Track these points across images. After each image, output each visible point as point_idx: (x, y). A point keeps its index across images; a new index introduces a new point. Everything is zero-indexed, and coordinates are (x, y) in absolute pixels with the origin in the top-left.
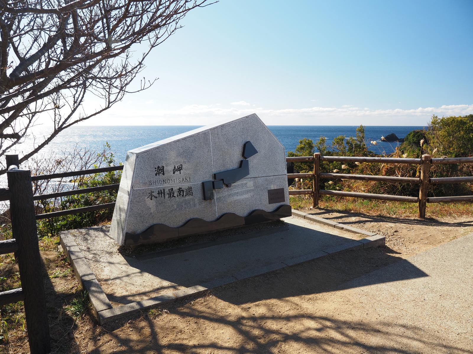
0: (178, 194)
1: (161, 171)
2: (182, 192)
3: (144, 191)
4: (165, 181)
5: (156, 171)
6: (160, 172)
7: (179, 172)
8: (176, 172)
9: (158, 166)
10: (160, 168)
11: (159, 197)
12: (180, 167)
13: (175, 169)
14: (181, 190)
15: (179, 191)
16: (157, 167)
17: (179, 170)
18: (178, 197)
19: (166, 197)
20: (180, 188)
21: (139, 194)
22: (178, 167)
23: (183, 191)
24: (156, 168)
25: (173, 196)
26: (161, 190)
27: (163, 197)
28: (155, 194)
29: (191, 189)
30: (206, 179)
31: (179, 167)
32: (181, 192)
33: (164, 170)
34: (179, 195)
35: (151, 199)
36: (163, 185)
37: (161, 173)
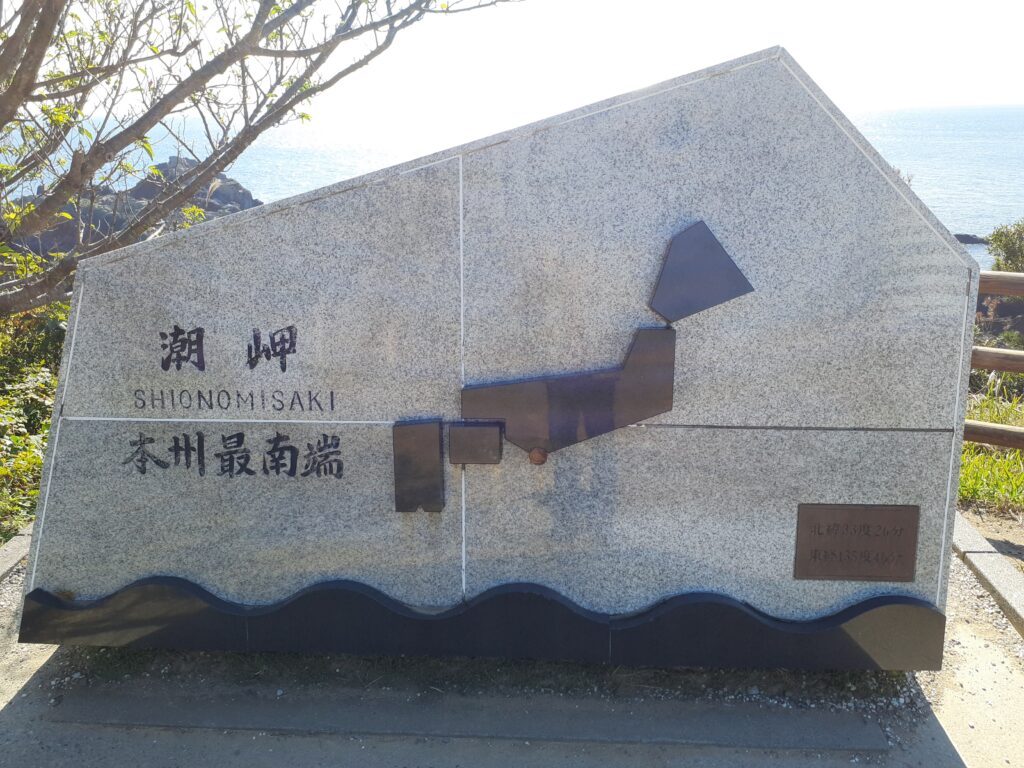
0: (268, 465)
1: (191, 352)
2: (287, 454)
3: (109, 432)
4: (207, 398)
5: (164, 347)
6: (184, 354)
7: (276, 361)
8: (263, 359)
9: (176, 327)
10: (186, 336)
11: (177, 462)
12: (283, 339)
13: (257, 348)
14: (282, 444)
15: (275, 449)
16: (172, 331)
17: (276, 354)
18: (265, 477)
19: (208, 469)
20: (279, 438)
21: (91, 441)
22: (272, 339)
23: (294, 452)
24: (163, 336)
25: (244, 468)
26: (187, 438)
27: (197, 469)
28: (159, 449)
29: (337, 445)
30: (417, 405)
31: (277, 338)
32: (282, 453)
33: (205, 348)
34: (272, 468)
35: (143, 471)
36: (196, 416)
37: (187, 359)
